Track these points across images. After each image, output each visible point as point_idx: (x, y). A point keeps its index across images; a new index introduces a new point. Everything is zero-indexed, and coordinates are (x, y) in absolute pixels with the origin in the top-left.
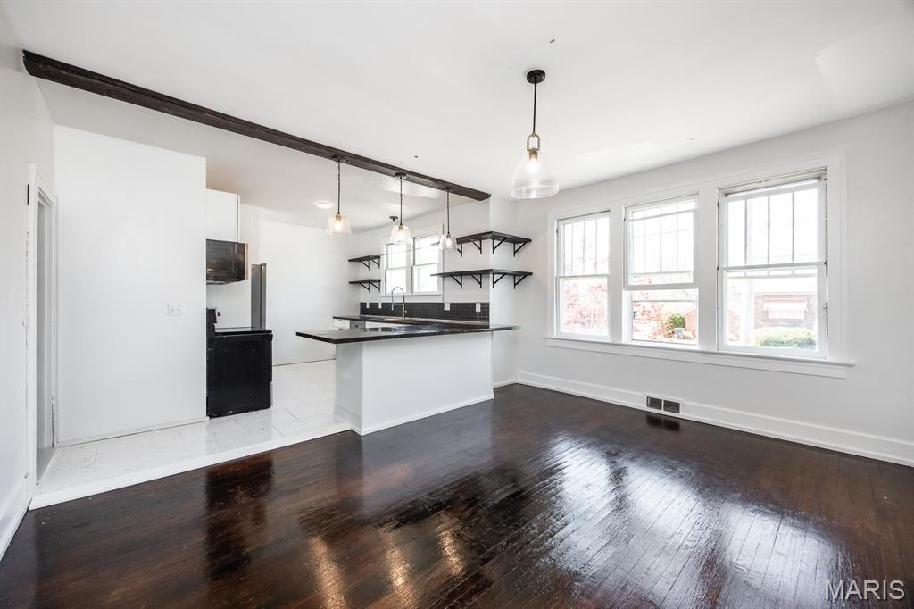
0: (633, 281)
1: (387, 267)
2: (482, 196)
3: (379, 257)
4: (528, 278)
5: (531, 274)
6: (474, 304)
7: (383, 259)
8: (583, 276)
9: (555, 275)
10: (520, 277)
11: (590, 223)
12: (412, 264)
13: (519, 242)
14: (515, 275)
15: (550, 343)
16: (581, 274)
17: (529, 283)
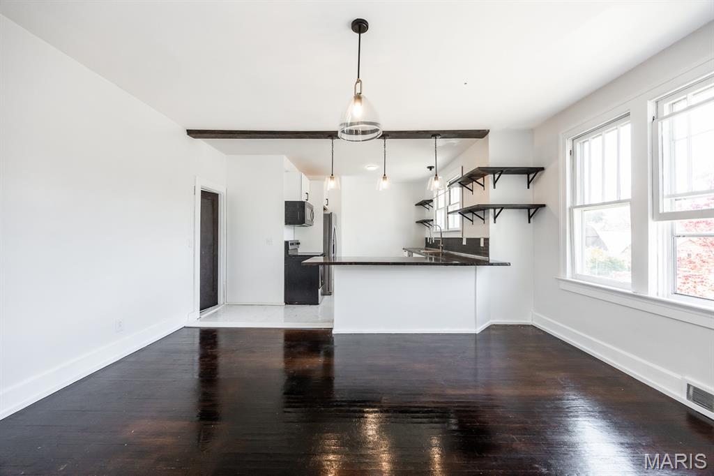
1: (438, 207)
2: (481, 134)
3: (432, 201)
4: (541, 211)
5: (544, 206)
6: (479, 239)
7: (435, 200)
8: (604, 204)
9: (568, 204)
10: (533, 210)
11: (610, 136)
12: (447, 204)
13: (531, 173)
14: (529, 207)
15: (563, 286)
16: (601, 202)
17: (543, 216)
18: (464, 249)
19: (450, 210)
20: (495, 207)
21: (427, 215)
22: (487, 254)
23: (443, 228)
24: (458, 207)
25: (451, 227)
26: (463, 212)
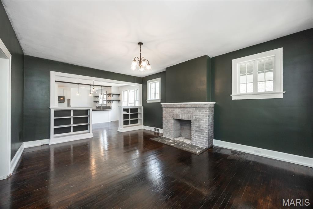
0: (130, 102)
3: (99, 97)
5: (120, 100)
6: (110, 106)
12: (103, 98)
13: (119, 95)
14: (118, 101)
17: (120, 102)
18: (107, 108)
19: (104, 100)
20: (112, 100)
21: (97, 100)
22: (111, 109)
23: (102, 104)
24: (106, 100)
25: (104, 103)
26: (107, 101)
